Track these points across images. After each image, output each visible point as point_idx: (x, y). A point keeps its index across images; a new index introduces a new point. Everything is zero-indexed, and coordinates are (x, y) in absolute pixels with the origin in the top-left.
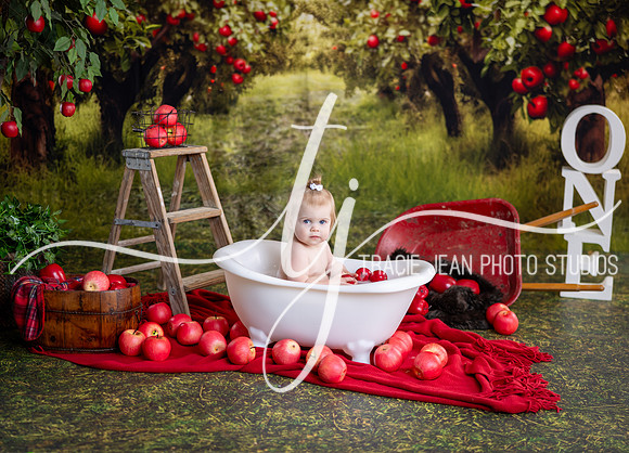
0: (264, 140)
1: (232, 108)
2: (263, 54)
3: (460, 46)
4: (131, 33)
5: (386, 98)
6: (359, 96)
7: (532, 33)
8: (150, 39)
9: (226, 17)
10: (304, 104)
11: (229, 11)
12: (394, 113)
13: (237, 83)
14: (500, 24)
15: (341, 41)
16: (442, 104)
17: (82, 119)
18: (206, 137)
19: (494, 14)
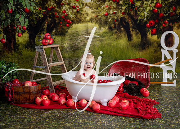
0: (75, 43)
1: (66, 34)
2: (75, 18)
3: (131, 15)
4: (37, 13)
5: (110, 30)
6: (102, 30)
7: (152, 11)
8: (43, 14)
9: (64, 8)
10: (87, 32)
11: (65, 6)
12: (113, 34)
13: (67, 27)
14: (142, 8)
15: (97, 14)
16: (126, 31)
17: (24, 37)
18: (59, 42)
19: (141, 5)
